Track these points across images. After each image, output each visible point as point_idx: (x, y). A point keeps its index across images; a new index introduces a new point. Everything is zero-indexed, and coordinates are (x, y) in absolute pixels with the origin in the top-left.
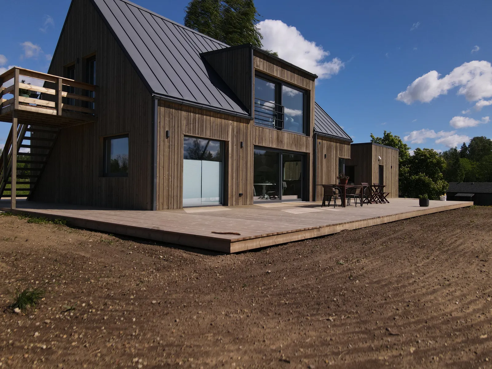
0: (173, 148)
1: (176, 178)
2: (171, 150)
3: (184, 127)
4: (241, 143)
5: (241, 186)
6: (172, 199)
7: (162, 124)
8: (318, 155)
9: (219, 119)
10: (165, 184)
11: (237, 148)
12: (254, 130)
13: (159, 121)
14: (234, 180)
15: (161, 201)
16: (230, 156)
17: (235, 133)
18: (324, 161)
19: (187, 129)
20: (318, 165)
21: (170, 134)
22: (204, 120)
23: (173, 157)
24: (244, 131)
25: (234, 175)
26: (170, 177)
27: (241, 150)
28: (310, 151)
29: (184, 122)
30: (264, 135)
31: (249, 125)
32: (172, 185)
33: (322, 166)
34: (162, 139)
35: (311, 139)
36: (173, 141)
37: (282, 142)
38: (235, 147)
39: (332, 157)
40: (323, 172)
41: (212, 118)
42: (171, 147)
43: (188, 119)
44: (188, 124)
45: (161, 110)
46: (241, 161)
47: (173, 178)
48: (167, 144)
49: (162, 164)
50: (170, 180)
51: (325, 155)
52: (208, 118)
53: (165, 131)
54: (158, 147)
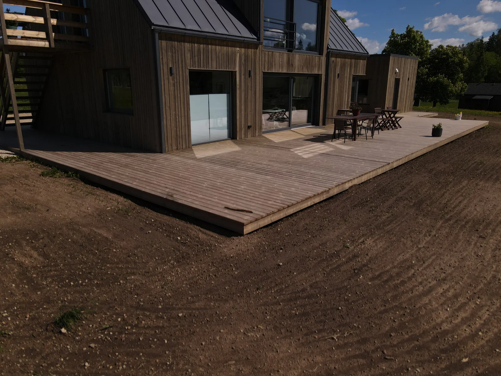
0: (178, 86)
1: (183, 118)
2: (176, 88)
3: (188, 61)
4: (250, 71)
5: (249, 118)
6: (181, 139)
7: (165, 60)
8: (331, 75)
9: (225, 48)
10: (173, 125)
11: (245, 78)
12: (263, 56)
13: (161, 57)
14: (243, 112)
15: (170, 141)
16: (238, 87)
17: (243, 61)
18: (337, 81)
19: (192, 62)
20: (331, 86)
21: (174, 71)
22: (210, 50)
23: (179, 95)
24: (252, 58)
25: (243, 107)
26: (177, 117)
27: (249, 79)
28: (323, 72)
29: (188, 55)
30: (274, 60)
31: (258, 50)
32: (180, 125)
33: (334, 87)
34: (166, 76)
35: (324, 58)
36: (178, 78)
37: (293, 65)
38: (243, 76)
39: (346, 76)
40: (335, 93)
41: (217, 47)
42: (176, 85)
43: (192, 52)
44: (192, 57)
45: (163, 44)
46: (249, 91)
47: (180, 118)
48: (171, 81)
49: (168, 104)
50: (177, 120)
51: (338, 74)
52: (214, 47)
53: (169, 68)
54: (163, 86)
